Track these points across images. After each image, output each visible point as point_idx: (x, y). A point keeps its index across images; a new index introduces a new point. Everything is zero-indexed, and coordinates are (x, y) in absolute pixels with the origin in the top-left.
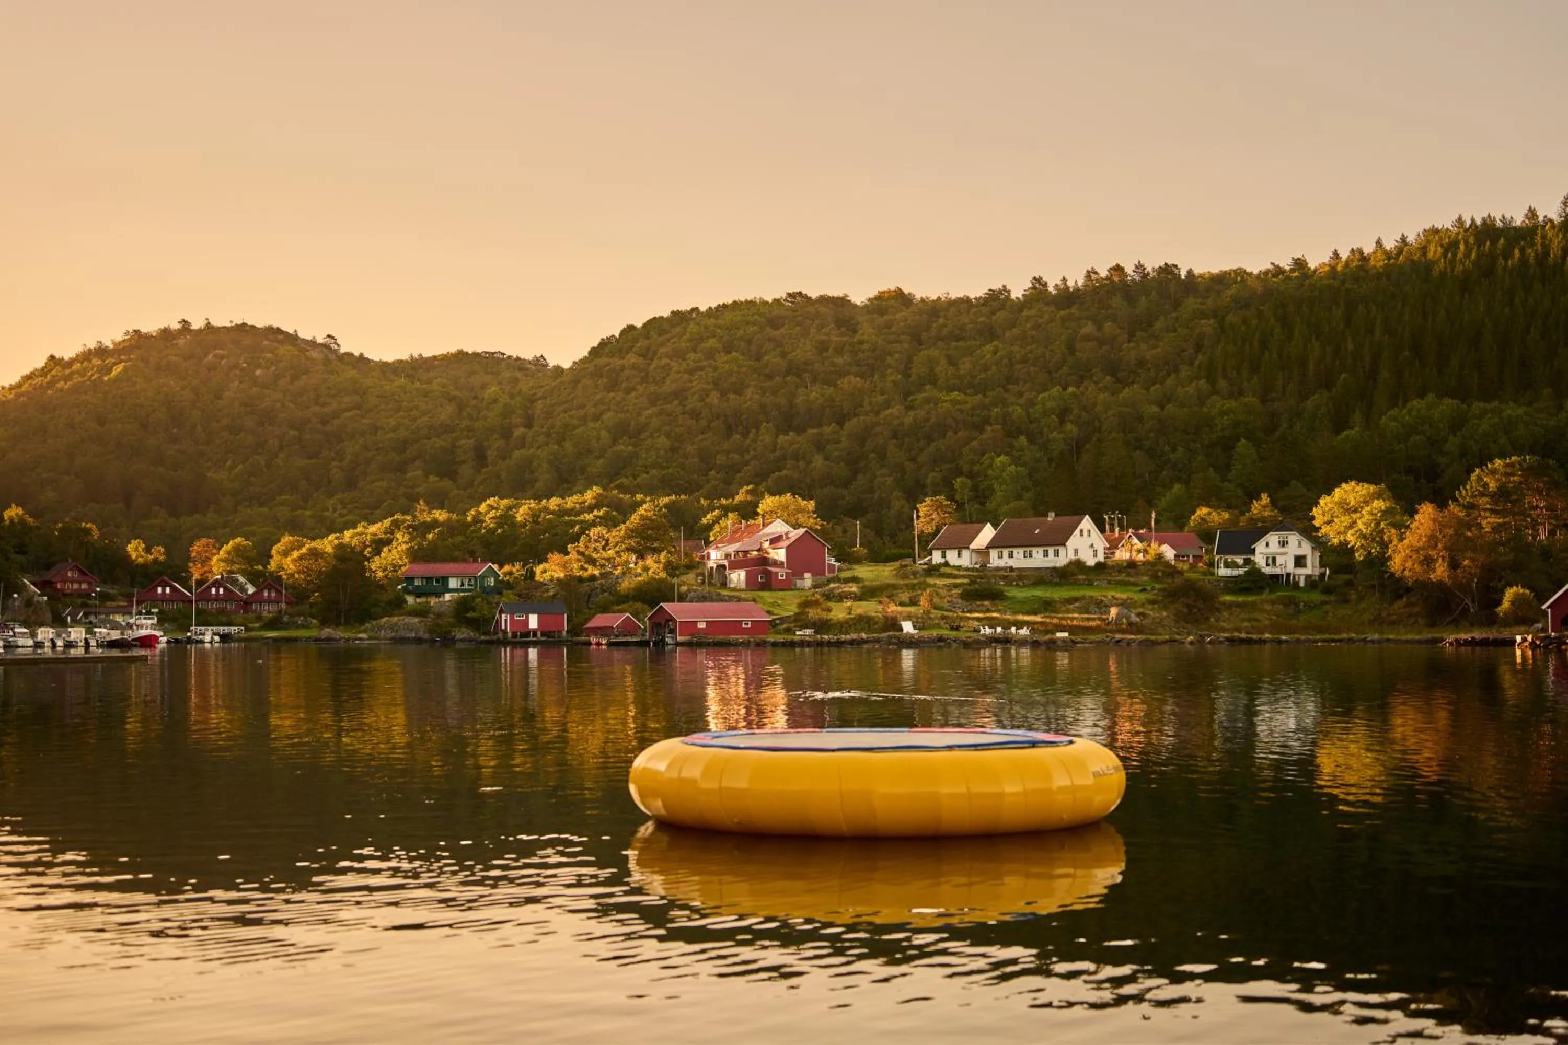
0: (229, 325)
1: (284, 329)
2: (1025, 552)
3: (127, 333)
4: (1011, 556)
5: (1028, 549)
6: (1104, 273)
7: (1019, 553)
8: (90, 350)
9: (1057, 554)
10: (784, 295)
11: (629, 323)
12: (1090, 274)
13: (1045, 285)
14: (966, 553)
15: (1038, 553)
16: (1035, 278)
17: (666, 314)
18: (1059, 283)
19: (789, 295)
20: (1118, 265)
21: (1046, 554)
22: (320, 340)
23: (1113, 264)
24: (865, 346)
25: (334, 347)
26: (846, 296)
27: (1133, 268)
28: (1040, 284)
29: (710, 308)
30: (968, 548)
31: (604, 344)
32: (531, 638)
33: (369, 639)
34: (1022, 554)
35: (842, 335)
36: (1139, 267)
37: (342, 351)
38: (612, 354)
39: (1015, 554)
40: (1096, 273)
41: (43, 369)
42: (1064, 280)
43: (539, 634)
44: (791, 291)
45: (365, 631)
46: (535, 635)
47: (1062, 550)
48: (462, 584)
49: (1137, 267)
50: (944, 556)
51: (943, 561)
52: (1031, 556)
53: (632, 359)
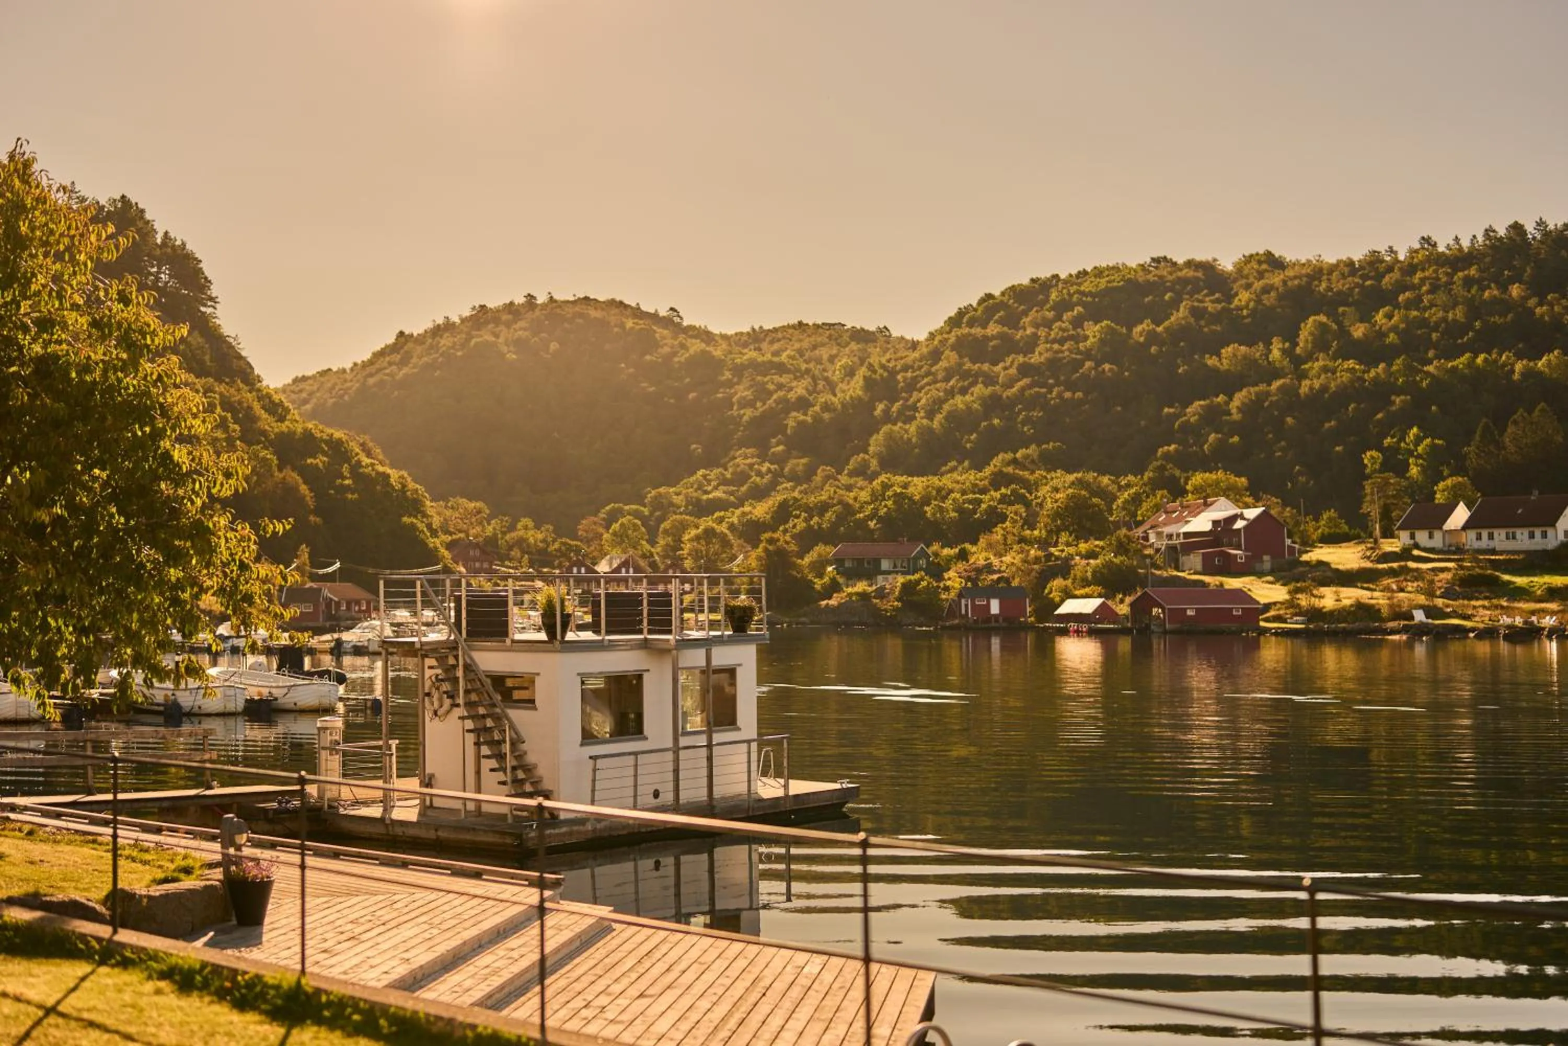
0: (572, 299)
1: (627, 302)
2: (1507, 534)
3: (474, 308)
4: (1491, 537)
5: (1511, 530)
6: (1502, 232)
7: (1500, 534)
8: (439, 326)
9: (1544, 535)
10: (1148, 260)
11: (987, 292)
12: (1489, 232)
13: (1435, 245)
14: (1438, 535)
15: (1522, 534)
16: (1423, 238)
17: (1025, 281)
18: (1452, 242)
19: (1153, 260)
20: (1516, 223)
21: (1532, 536)
22: (663, 313)
23: (1512, 222)
24: (1245, 312)
25: (677, 320)
26: (1215, 260)
27: (1534, 225)
28: (1429, 244)
29: (1071, 275)
30: (1441, 528)
31: (961, 313)
32: (993, 624)
33: (812, 623)
34: (1503, 536)
35: (1218, 301)
36: (1541, 223)
37: (685, 324)
38: (971, 324)
39: (1496, 535)
40: (1494, 231)
41: (395, 344)
42: (1457, 239)
43: (1001, 620)
44: (1155, 256)
45: (805, 615)
46: (997, 621)
47: (1550, 532)
48: (895, 566)
49: (1538, 224)
50: (1412, 536)
51: (1412, 542)
52: (1514, 538)
53: (993, 329)
